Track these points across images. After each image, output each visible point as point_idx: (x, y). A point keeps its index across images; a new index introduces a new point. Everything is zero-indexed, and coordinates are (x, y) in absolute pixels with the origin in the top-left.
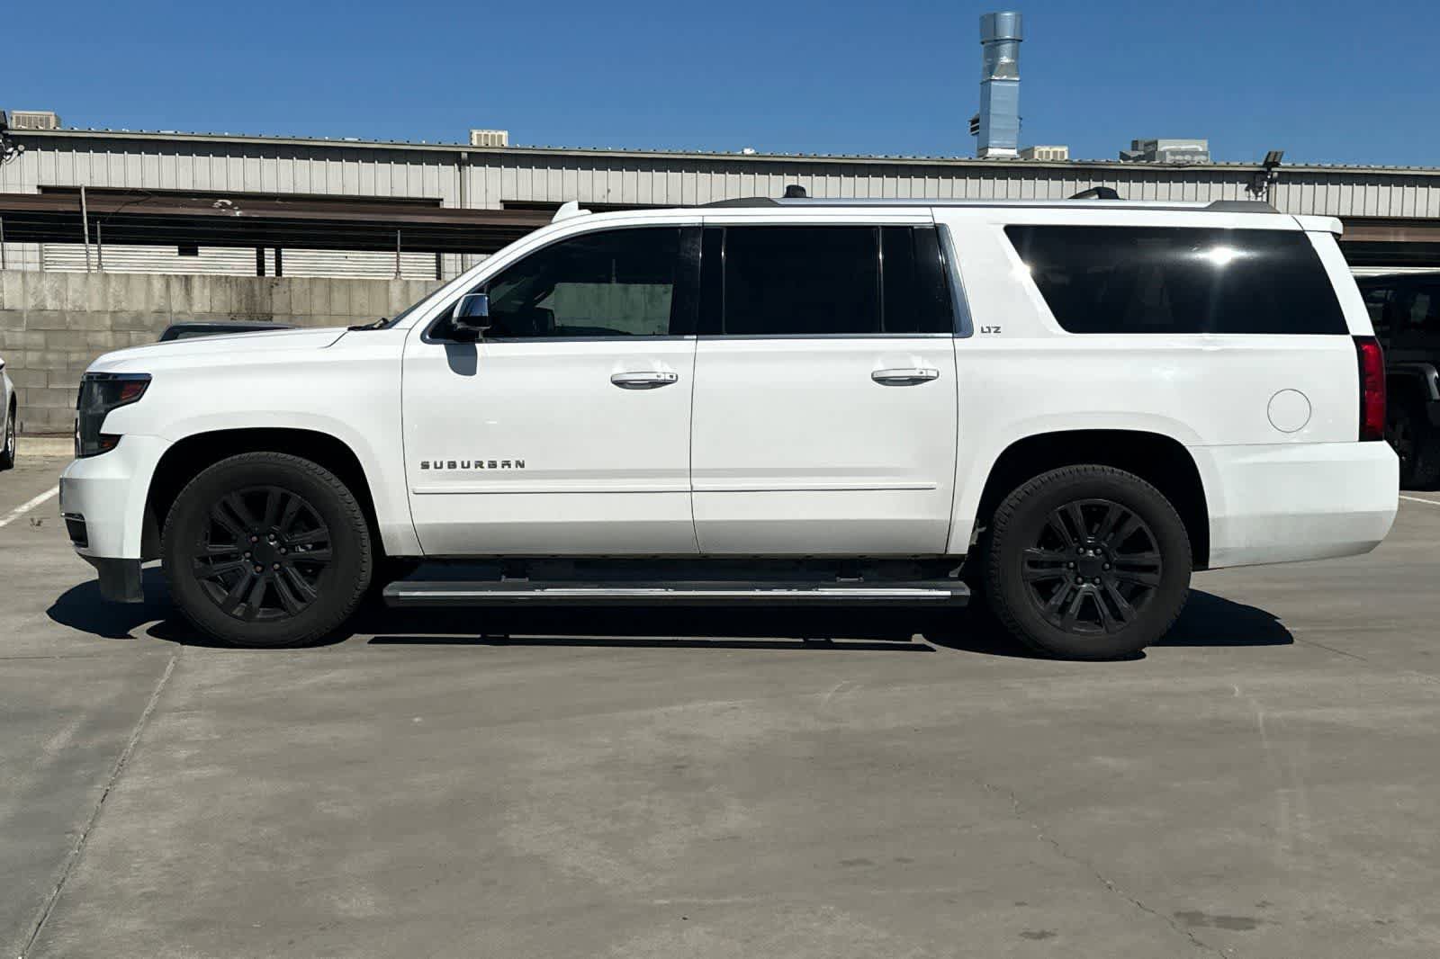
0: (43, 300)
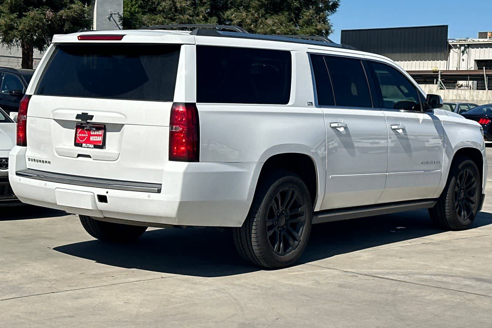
0: (474, 98)
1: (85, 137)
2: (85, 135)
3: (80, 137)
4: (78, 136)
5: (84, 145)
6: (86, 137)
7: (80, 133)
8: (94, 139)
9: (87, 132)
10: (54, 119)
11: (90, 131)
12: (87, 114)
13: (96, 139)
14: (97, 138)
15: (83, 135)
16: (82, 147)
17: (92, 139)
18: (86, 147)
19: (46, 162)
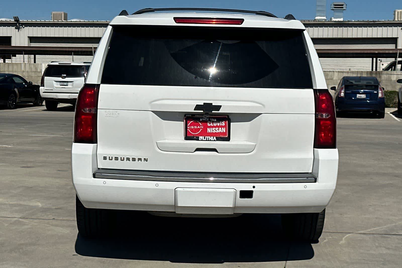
1: (199, 129)
2: (199, 127)
3: (192, 130)
4: (189, 129)
5: (201, 138)
6: (201, 130)
7: (190, 125)
8: (213, 130)
9: (201, 124)
10: (152, 111)
11: (207, 123)
12: (212, 104)
13: (216, 130)
14: (218, 130)
15: (196, 127)
16: (198, 140)
17: (209, 130)
18: (204, 139)
19: (140, 159)
